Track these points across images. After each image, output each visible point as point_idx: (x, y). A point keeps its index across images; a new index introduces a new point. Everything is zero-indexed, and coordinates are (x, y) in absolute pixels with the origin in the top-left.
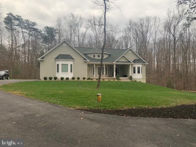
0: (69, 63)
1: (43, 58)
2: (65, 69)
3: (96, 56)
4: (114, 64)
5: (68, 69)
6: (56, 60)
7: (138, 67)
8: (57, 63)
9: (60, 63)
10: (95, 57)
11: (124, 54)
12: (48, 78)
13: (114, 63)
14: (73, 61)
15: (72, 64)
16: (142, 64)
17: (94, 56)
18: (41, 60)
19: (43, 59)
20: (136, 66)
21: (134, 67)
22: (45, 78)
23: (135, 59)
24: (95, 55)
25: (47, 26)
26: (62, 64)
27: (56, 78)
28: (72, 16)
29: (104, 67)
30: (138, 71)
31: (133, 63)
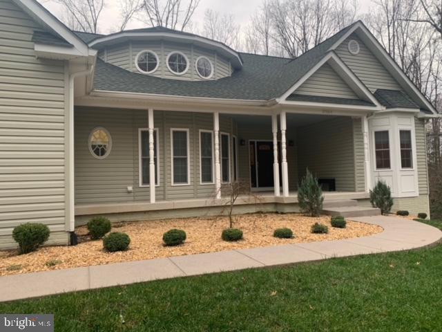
3: (163, 60)
4: (283, 107)
7: (402, 132)
10: (152, 66)
11: (334, 47)
13: (282, 100)
16: (415, 115)
17: (148, 62)
20: (395, 125)
29: (217, 128)
30: (402, 152)
31: (380, 108)
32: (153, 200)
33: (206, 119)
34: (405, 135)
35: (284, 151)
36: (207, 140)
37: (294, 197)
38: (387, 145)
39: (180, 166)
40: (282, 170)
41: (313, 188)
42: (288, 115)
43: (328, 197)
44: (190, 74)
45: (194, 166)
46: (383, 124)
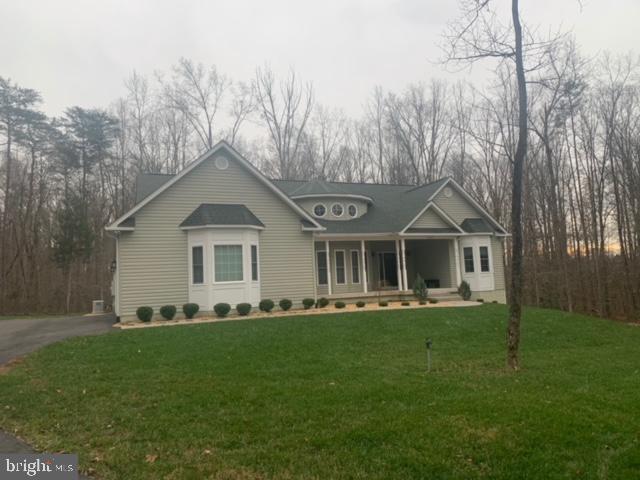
0: (247, 240)
1: (130, 221)
2: (229, 267)
3: (329, 209)
4: (403, 236)
5: (241, 268)
6: (186, 231)
7: (481, 248)
8: (194, 241)
9: (210, 241)
10: (322, 213)
12: (156, 311)
13: (402, 233)
14: (260, 231)
15: (256, 243)
16: (491, 236)
17: (320, 211)
18: (123, 232)
19: (133, 225)
20: (477, 243)
21: (465, 249)
22: (144, 314)
23: (466, 220)
24: (322, 208)
25: (77, 108)
26: (216, 247)
27: (191, 311)
28: (183, 69)
29: (363, 250)
30: (482, 261)
31: (464, 233)
32: (330, 293)
33: (357, 244)
34: (484, 250)
35: (404, 263)
36: (355, 255)
37: (411, 292)
38: (471, 257)
39: (341, 272)
40: (403, 275)
41: (422, 285)
42: (406, 241)
43: (431, 291)
44: (344, 216)
45: (348, 273)
46: (468, 243)
